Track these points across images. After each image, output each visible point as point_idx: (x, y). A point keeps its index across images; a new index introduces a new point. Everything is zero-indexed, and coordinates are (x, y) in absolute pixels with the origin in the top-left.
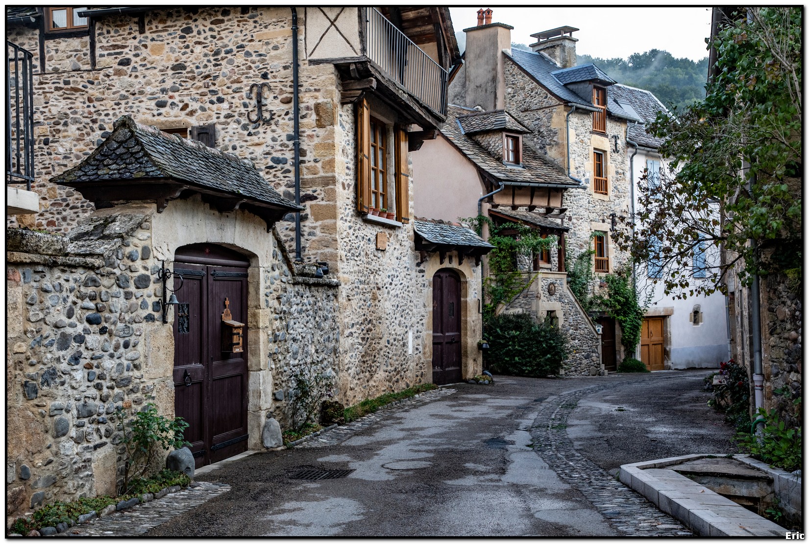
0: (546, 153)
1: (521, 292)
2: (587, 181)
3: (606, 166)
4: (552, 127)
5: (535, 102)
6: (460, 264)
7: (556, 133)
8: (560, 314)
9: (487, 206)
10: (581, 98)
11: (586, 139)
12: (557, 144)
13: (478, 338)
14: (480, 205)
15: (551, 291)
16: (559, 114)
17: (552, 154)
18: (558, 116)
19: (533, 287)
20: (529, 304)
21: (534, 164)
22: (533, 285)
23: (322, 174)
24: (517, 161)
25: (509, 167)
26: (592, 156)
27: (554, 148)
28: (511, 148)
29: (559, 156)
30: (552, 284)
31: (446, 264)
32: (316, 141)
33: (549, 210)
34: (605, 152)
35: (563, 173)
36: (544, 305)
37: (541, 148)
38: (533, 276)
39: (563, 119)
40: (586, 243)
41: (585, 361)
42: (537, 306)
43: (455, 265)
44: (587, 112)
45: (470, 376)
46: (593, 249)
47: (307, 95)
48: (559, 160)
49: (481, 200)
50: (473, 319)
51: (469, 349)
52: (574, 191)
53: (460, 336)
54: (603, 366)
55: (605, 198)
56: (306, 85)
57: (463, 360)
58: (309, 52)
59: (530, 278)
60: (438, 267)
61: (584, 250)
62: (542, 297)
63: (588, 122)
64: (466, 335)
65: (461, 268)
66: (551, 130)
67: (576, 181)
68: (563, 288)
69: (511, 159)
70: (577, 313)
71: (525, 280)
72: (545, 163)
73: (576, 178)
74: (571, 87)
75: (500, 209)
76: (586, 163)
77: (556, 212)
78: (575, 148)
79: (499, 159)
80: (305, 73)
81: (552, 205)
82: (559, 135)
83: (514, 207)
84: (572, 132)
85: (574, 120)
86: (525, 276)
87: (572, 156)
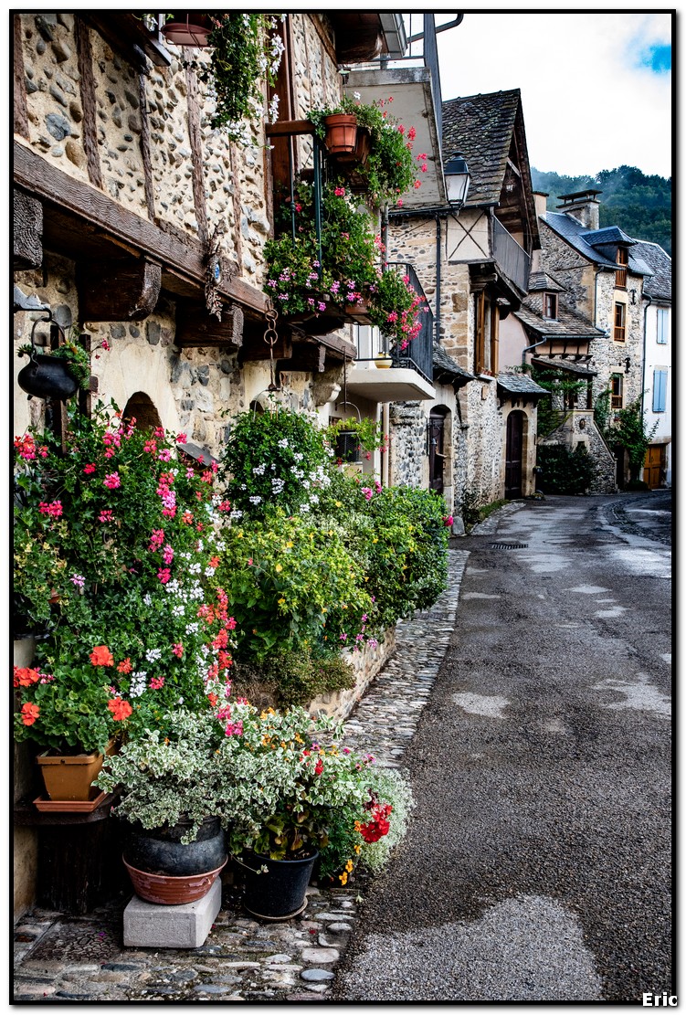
0: (575, 307)
1: (557, 427)
2: (609, 330)
3: (624, 317)
4: (582, 285)
5: (567, 262)
6: (524, 406)
7: (585, 290)
8: (587, 444)
9: (530, 356)
10: (607, 258)
11: (610, 295)
12: (586, 299)
13: (534, 465)
14: (524, 355)
15: (582, 426)
16: (588, 273)
17: (581, 308)
18: (587, 276)
19: (568, 423)
20: (564, 436)
21: (567, 317)
22: (568, 421)
23: (456, 346)
24: (553, 316)
25: (548, 322)
26: (614, 309)
27: (584, 302)
28: (549, 305)
29: (587, 310)
30: (583, 419)
31: (516, 408)
32: (453, 322)
33: (578, 357)
34: (624, 304)
35: (590, 325)
36: (577, 437)
37: (571, 303)
38: (569, 413)
39: (592, 277)
40: (605, 384)
41: (603, 482)
42: (571, 438)
43: (520, 408)
44: (610, 271)
45: (527, 494)
46: (611, 389)
47: (447, 287)
48: (587, 313)
49: (525, 351)
50: (531, 449)
51: (528, 473)
52: (598, 340)
53: (521, 463)
54: (616, 486)
55: (622, 344)
56: (446, 280)
57: (523, 482)
58: (449, 255)
59: (565, 415)
60: (511, 410)
61: (603, 390)
62: (575, 431)
63: (612, 279)
64: (526, 462)
65: (524, 410)
66: (580, 288)
67: (601, 331)
68: (591, 424)
69: (549, 314)
70: (600, 443)
71: (561, 417)
72: (575, 316)
73: (601, 328)
74: (598, 248)
75: (540, 358)
76: (609, 315)
77: (583, 358)
78: (601, 303)
79: (539, 315)
80: (446, 271)
81: (580, 353)
82: (588, 292)
83: (551, 356)
84: (599, 289)
85: (601, 278)
86: (561, 414)
87: (598, 310)
